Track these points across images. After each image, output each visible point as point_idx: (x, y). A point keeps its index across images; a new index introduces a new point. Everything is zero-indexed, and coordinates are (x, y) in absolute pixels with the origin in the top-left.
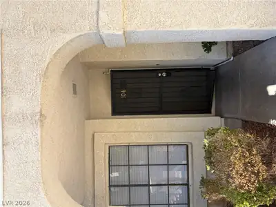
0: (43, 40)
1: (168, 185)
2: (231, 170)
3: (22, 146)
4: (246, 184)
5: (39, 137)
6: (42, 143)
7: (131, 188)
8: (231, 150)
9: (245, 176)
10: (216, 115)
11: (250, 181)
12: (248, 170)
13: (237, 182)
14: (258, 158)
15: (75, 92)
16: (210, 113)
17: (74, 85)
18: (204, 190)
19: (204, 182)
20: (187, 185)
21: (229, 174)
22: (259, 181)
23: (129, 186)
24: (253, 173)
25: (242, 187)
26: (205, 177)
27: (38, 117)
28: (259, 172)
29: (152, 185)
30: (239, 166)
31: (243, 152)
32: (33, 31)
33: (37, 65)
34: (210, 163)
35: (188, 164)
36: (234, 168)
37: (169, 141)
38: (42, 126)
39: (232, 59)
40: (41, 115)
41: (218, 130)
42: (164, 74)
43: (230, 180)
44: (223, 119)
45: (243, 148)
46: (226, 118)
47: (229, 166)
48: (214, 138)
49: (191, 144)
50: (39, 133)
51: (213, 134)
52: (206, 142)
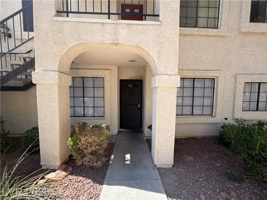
0: (155, 47)
1: (84, 107)
2: (88, 137)
3: (102, 33)
4: (81, 143)
5: (106, 42)
6: (103, 43)
7: (82, 88)
8: (98, 137)
9: (85, 143)
10: (119, 131)
11: (83, 145)
12: (88, 144)
13: (82, 139)
14: (94, 149)
15: (130, 61)
16: (120, 128)
17: (134, 61)
18: (81, 124)
19: (84, 124)
20: (84, 116)
21: (87, 135)
22: (83, 149)
23: (83, 87)
24: (87, 146)
25: (80, 141)
26: (87, 125)
27: (116, 42)
28: (88, 149)
29: (84, 99)
30: (90, 140)
31: (97, 142)
32: (159, 41)
33: (142, 43)
34: (93, 127)
35: (94, 117)
36: (89, 138)
37: (106, 108)
38: (112, 44)
39: (145, 139)
40: (117, 44)
41: (109, 131)
42: (139, 106)
43: (83, 136)
44: (116, 134)
45: (99, 142)
46: (117, 135)
47: (90, 136)
48: (105, 129)
49: (105, 119)
50: (108, 42)
51: (107, 129)
52: (104, 125)
